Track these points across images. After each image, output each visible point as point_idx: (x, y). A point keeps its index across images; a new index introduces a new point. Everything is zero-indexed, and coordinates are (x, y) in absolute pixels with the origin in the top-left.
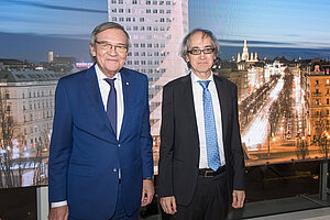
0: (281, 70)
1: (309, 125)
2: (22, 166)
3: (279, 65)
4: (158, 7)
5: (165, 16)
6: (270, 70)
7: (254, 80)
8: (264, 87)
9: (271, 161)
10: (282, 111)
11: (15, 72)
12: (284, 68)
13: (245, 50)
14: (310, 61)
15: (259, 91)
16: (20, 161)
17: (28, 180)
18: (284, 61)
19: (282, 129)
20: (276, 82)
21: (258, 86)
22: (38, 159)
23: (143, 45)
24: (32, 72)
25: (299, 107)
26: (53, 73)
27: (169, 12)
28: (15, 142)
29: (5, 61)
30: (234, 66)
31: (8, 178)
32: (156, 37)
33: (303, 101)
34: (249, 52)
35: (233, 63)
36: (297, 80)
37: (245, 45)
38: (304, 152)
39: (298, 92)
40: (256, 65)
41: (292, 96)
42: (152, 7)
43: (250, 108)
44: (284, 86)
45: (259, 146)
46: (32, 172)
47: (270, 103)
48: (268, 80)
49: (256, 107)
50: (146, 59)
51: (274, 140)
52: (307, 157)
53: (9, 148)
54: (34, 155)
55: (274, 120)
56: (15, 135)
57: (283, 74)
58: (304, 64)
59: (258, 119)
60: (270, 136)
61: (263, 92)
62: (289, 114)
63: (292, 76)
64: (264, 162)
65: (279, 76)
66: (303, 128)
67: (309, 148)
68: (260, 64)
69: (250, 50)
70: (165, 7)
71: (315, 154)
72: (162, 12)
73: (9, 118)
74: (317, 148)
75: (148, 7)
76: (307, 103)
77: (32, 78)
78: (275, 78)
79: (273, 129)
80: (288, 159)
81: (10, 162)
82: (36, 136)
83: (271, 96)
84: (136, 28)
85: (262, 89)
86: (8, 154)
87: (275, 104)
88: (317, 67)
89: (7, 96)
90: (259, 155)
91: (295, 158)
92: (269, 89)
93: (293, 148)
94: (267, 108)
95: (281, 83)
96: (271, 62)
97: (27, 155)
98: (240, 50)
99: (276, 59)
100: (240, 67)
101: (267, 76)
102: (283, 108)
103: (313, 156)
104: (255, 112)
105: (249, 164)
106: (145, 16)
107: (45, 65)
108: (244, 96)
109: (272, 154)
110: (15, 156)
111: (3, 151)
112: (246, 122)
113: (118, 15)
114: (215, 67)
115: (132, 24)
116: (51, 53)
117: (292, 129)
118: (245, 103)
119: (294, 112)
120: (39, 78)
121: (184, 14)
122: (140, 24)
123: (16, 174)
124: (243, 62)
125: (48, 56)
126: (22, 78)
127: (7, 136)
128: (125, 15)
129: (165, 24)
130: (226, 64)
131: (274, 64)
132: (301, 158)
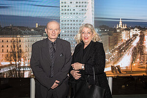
0: (138, 32)
2: (24, 69)
3: (137, 30)
4: (81, 4)
5: (84, 8)
6: (133, 32)
7: (124, 36)
8: (130, 40)
9: (132, 75)
10: (139, 51)
11: (23, 32)
12: (140, 31)
13: (121, 23)
15: (127, 42)
16: (24, 67)
17: (26, 75)
18: (140, 28)
19: (138, 60)
20: (136, 38)
21: (126, 39)
23: (74, 21)
24: (29, 32)
26: (37, 32)
27: (86, 6)
28: (22, 59)
30: (115, 30)
31: (19, 73)
32: (80, 17)
34: (123, 24)
35: (115, 28)
36: (146, 37)
37: (121, 20)
40: (126, 30)
41: (144, 45)
42: (78, 5)
43: (122, 49)
44: (140, 40)
45: (127, 67)
46: (28, 72)
47: (133, 48)
48: (131, 37)
49: (126, 49)
50: (75, 26)
51: (134, 65)
53: (20, 62)
54: (29, 65)
55: (134, 55)
56: (22, 57)
57: (139, 34)
59: (126, 55)
60: (132, 63)
61: (129, 42)
62: (142, 53)
63: (144, 35)
64: (129, 75)
65: (137, 35)
68: (128, 29)
69: (123, 23)
70: (84, 4)
72: (82, 6)
73: (20, 50)
75: (77, 4)
77: (29, 34)
78: (135, 36)
79: (133, 60)
80: (142, 74)
81: (20, 67)
83: (133, 44)
84: (71, 14)
85: (128, 41)
87: (135, 48)
89: (20, 41)
90: (127, 72)
91: (145, 74)
92: (132, 41)
93: (144, 69)
94: (131, 50)
95: (138, 39)
96: (133, 28)
97: (26, 65)
99: (136, 27)
100: (118, 31)
101: (131, 35)
102: (139, 49)
104: (125, 51)
105: (121, 75)
106: (75, 8)
107: (35, 29)
108: (120, 44)
109: (133, 71)
110: (22, 65)
111: (17, 63)
112: (120, 56)
113: (64, 8)
114: (106, 30)
115: (70, 12)
116: (37, 24)
117: (144, 60)
118: (120, 47)
119: (145, 52)
120: (32, 34)
121: (92, 7)
122: (73, 12)
123: (22, 72)
124: (119, 28)
125: (36, 25)
126: (25, 34)
127: (19, 57)
128: (67, 8)
129: (84, 12)
130: (111, 29)
131: (135, 29)
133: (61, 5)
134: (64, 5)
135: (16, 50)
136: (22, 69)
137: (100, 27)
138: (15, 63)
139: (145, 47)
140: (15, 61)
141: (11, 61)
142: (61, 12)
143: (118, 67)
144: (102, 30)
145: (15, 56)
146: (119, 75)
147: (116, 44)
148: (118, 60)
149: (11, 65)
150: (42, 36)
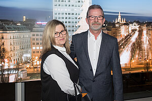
0: (137, 27)
1: (150, 54)
2: (9, 72)
3: (136, 24)
6: (132, 27)
7: (123, 32)
8: (128, 35)
9: (132, 72)
11: (6, 26)
12: (138, 26)
13: (119, 17)
14: (151, 23)
15: (126, 37)
16: (9, 70)
17: (12, 79)
18: (138, 22)
19: (137, 56)
20: (134, 33)
21: (125, 35)
22: (17, 69)
23: (69, 14)
24: (15, 26)
25: (145, 46)
26: (25, 26)
28: (6, 60)
29: (2, 21)
30: (114, 24)
32: (76, 10)
33: (148, 43)
34: (121, 18)
36: (145, 32)
37: (119, 14)
38: (148, 68)
39: (145, 38)
40: (125, 24)
41: (142, 40)
43: (121, 46)
44: (139, 35)
45: (126, 64)
46: (14, 75)
48: (130, 32)
49: (124, 45)
50: (71, 20)
51: (133, 61)
52: (149, 70)
53: (3, 63)
54: (15, 67)
55: (133, 51)
56: (6, 57)
57: (138, 29)
58: (148, 24)
59: (125, 51)
60: (131, 59)
61: (128, 38)
62: (140, 49)
63: (142, 30)
64: (128, 72)
65: (136, 30)
66: (148, 56)
67: (151, 66)
68: (126, 24)
73: (3, 49)
76: (150, 43)
77: (15, 29)
78: (134, 31)
79: (132, 56)
80: (140, 71)
81: (3, 70)
82: (16, 57)
83: (132, 40)
84: (66, 5)
85: (127, 36)
86: (2, 66)
87: (134, 44)
89: (3, 38)
90: (126, 69)
91: (143, 70)
92: (131, 36)
93: (143, 66)
94: (130, 45)
95: (137, 33)
96: (132, 23)
97: (12, 67)
98: (117, 17)
99: (135, 22)
100: (117, 25)
101: (130, 30)
102: (138, 46)
104: (124, 48)
107: (21, 22)
108: (119, 40)
109: (132, 68)
110: (6, 67)
114: (104, 25)
115: (64, 3)
116: (25, 17)
117: (142, 56)
118: (119, 43)
119: (143, 48)
120: (18, 29)
123: (6, 76)
124: (118, 23)
125: (23, 18)
126: (10, 29)
127: (2, 57)
129: (80, 4)
130: (110, 24)
131: (134, 24)
132: (146, 70)
136: (7, 73)
139: (143, 42)
142: (54, 3)
150: (32, 31)
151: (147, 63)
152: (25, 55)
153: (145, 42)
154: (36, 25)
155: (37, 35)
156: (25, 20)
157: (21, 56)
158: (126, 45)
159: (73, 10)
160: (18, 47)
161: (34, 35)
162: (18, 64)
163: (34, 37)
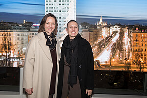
0: (118, 29)
1: (131, 55)
2: (14, 60)
3: (117, 27)
4: (64, 3)
5: (66, 6)
6: (112, 29)
7: (104, 33)
8: (109, 36)
9: (111, 69)
11: (13, 27)
12: (120, 28)
13: (101, 20)
14: (133, 26)
15: (107, 38)
16: (13, 58)
17: (15, 65)
18: (119, 25)
19: (117, 55)
20: (115, 34)
21: (106, 36)
22: (19, 58)
23: (57, 18)
24: (18, 27)
25: (127, 46)
26: (25, 27)
27: (68, 4)
28: (12, 51)
30: (96, 27)
31: (9, 63)
33: (129, 44)
35: (95, 26)
36: (126, 34)
37: (101, 18)
38: (129, 67)
39: (126, 39)
40: (106, 27)
41: (123, 41)
42: (61, 3)
43: (102, 45)
44: (119, 37)
45: (106, 62)
46: (17, 62)
47: (112, 44)
48: (111, 34)
50: (58, 23)
51: (113, 60)
52: (129, 69)
54: (17, 57)
55: (113, 51)
56: (12, 49)
57: (119, 31)
58: (130, 27)
59: (106, 50)
60: (111, 58)
61: (109, 39)
62: (121, 49)
63: (124, 32)
64: (108, 69)
65: (117, 32)
66: (129, 56)
67: (131, 66)
68: (108, 26)
70: (67, 3)
71: (134, 69)
73: (10, 43)
74: (136, 66)
76: (131, 45)
77: (18, 29)
78: (115, 33)
79: (113, 55)
80: (120, 69)
81: (10, 58)
82: (18, 50)
83: (112, 41)
84: (55, 11)
87: (115, 44)
88: (137, 28)
89: (10, 35)
90: (106, 66)
91: (124, 69)
92: (112, 37)
93: (123, 65)
94: (110, 46)
95: (118, 35)
97: (15, 56)
100: (98, 28)
101: (111, 31)
102: (119, 46)
103: (133, 70)
104: (104, 47)
105: (101, 69)
106: (59, 6)
107: (22, 24)
108: (100, 40)
109: (112, 66)
110: (12, 56)
111: (8, 54)
112: (100, 51)
113: (48, 6)
114: (87, 27)
115: (53, 9)
116: (25, 20)
117: (123, 56)
118: (100, 43)
119: (124, 48)
120: (20, 29)
121: (74, 5)
122: (57, 10)
123: (12, 62)
124: (100, 25)
125: (23, 21)
126: (15, 29)
127: (9, 49)
128: (51, 6)
129: (66, 9)
130: (92, 26)
131: (115, 27)
132: (127, 69)
133: (46, 3)
134: (48, 3)
135: (7, 43)
136: (12, 60)
137: (82, 24)
138: (5, 54)
139: (124, 43)
140: (6, 52)
141: (2, 52)
142: (46, 10)
143: (98, 61)
144: (83, 26)
145: (6, 48)
146: (99, 69)
147: (96, 40)
148: (97, 55)
149: (3, 55)
150: (29, 31)
151: (128, 63)
152: (24, 48)
153: (126, 43)
154: (32, 27)
155: (33, 34)
156: (25, 23)
157: (22, 49)
158: (106, 45)
159: (60, 15)
160: (19, 42)
161: (30, 34)
162: (19, 54)
163: (31, 35)
